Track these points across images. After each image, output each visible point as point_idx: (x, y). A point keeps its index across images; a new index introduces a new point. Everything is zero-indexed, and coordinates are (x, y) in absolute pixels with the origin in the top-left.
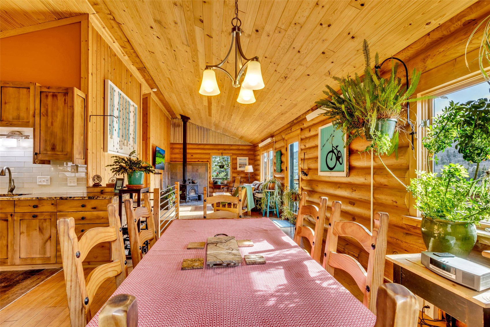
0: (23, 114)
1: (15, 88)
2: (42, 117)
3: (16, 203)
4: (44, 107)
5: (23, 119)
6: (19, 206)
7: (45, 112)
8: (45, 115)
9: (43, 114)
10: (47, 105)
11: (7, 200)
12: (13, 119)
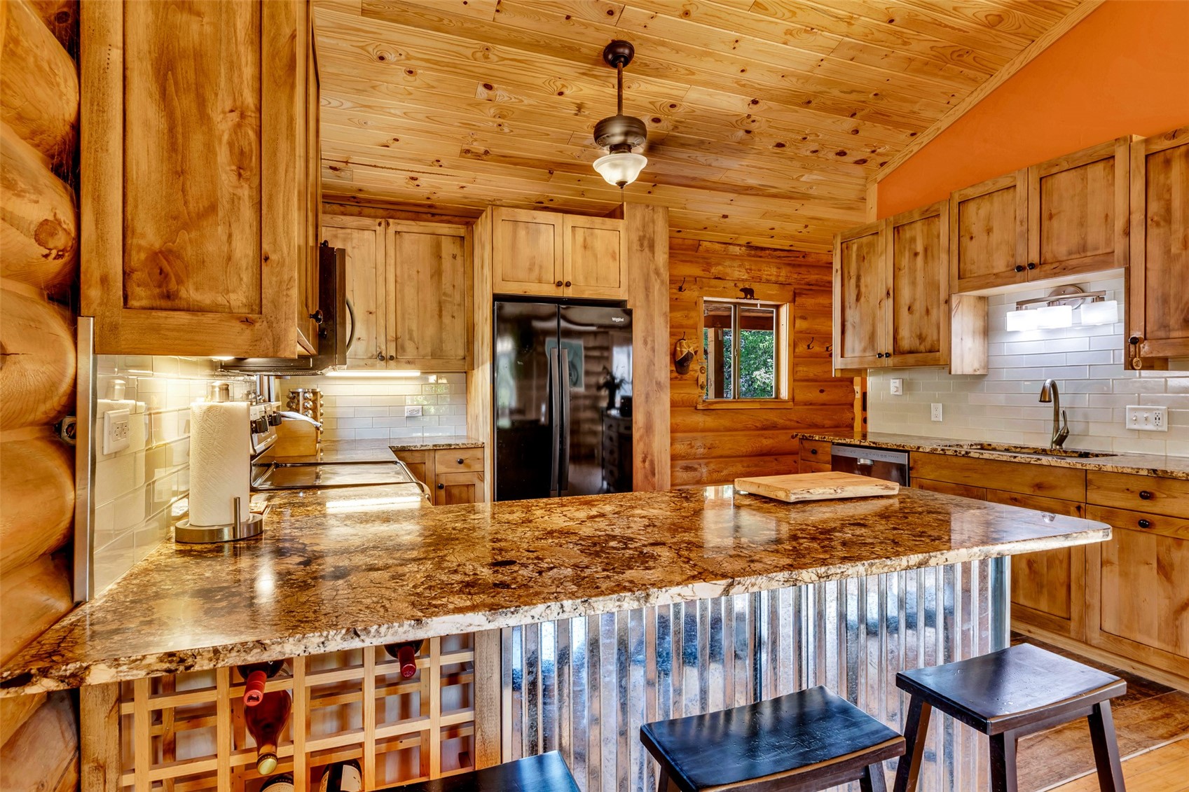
0: (1096, 235)
1: (1073, 171)
2: (1153, 231)
3: (1089, 477)
4: (1159, 198)
5: (1096, 249)
6: (1099, 488)
7: (1162, 211)
8: (1162, 223)
9: (1155, 218)
10: (1169, 190)
11: (1068, 466)
12: (1070, 253)
